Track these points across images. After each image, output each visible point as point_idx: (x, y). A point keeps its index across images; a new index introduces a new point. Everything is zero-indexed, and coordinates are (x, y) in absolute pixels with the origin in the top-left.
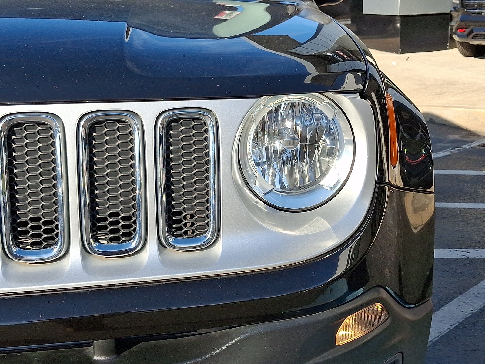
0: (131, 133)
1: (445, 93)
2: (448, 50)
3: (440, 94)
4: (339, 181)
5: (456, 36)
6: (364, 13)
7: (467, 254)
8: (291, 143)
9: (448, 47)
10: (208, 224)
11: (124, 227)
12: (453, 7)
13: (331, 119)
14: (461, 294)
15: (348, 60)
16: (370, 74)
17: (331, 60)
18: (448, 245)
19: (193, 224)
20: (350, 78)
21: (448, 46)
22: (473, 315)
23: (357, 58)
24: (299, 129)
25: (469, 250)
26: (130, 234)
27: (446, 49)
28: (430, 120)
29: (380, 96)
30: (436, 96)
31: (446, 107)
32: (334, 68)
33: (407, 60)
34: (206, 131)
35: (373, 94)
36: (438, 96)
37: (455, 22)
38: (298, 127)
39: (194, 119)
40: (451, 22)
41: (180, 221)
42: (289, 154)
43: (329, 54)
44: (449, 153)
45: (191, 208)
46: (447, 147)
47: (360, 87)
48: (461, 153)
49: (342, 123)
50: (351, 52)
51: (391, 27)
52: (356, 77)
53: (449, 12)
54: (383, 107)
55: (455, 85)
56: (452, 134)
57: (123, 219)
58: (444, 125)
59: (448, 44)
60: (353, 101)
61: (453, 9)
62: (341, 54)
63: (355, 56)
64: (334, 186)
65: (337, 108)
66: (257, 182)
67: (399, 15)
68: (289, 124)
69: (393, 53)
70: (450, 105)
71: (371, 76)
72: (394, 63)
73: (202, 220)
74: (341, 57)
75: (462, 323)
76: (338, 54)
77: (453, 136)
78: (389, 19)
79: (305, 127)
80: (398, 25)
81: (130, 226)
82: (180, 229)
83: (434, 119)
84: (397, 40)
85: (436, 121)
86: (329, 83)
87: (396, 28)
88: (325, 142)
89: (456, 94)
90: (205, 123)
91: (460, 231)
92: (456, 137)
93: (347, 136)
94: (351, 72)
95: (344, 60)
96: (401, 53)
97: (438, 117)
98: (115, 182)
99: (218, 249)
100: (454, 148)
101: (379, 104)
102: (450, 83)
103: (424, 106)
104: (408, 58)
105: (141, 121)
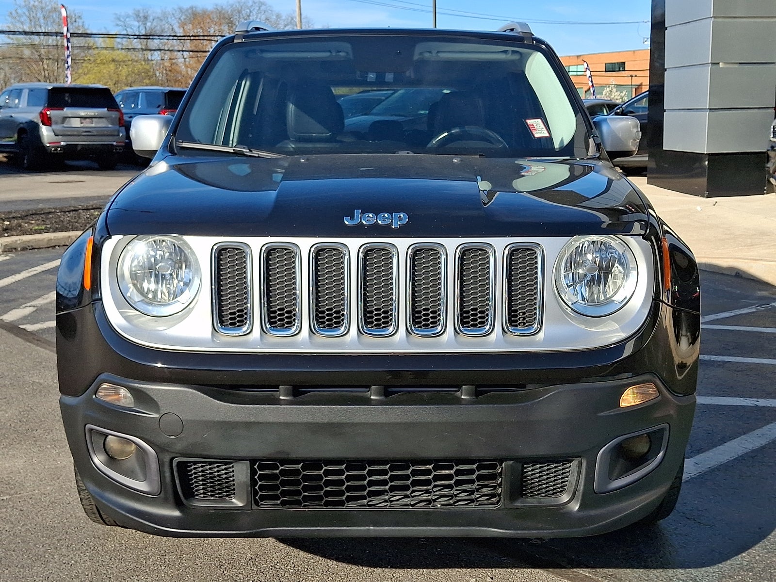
0: (488, 257)
1: (756, 245)
2: (765, 195)
3: (750, 246)
4: (626, 298)
5: (774, 179)
6: (664, 149)
7: (757, 403)
8: (591, 270)
9: (765, 192)
10: (535, 319)
11: (480, 317)
12: (770, 146)
13: (621, 254)
14: (745, 434)
15: (635, 213)
16: (651, 223)
17: (623, 212)
18: (739, 395)
19: (524, 319)
20: (637, 225)
21: (765, 190)
22: (754, 451)
23: (642, 211)
24: (598, 260)
25: (759, 400)
26: (484, 322)
27: (764, 194)
28: (736, 274)
29: (658, 239)
30: (746, 247)
31: (755, 260)
32: (625, 218)
33: (714, 205)
34: (536, 258)
35: (653, 237)
36: (748, 247)
37: (772, 164)
38: (597, 259)
39: (529, 250)
40: (767, 163)
41: (516, 316)
42: (589, 278)
43: (621, 208)
44: (754, 310)
45: (524, 308)
46: (754, 304)
47: (643, 232)
48: (768, 310)
49: (629, 256)
50: (637, 205)
51: (697, 165)
52: (641, 225)
53: (765, 150)
54: (660, 248)
55: (769, 235)
56: (760, 290)
57: (480, 312)
58: (753, 280)
59: (765, 188)
60: (637, 241)
61: (770, 149)
62: (630, 208)
63: (641, 210)
64: (622, 301)
65: (626, 246)
66: (567, 295)
67: (706, 153)
68: (590, 257)
69: (698, 196)
70: (760, 258)
71: (652, 225)
72: (699, 208)
73: (531, 316)
74: (630, 210)
75: (741, 456)
76: (628, 208)
77: (762, 292)
78: (696, 157)
79: (602, 259)
80: (707, 163)
81: (484, 317)
82: (516, 321)
83: (741, 273)
84: (703, 181)
85: (744, 276)
86: (621, 229)
87: (703, 167)
88: (617, 269)
89: (769, 246)
90: (535, 252)
91: (753, 383)
92: (765, 293)
93: (632, 265)
94: (637, 221)
95: (633, 212)
96: (708, 197)
97: (744, 272)
98: (476, 288)
99: (541, 335)
100: (760, 306)
101: (657, 245)
102: (763, 233)
103: (732, 258)
104: (716, 202)
105: (494, 250)
